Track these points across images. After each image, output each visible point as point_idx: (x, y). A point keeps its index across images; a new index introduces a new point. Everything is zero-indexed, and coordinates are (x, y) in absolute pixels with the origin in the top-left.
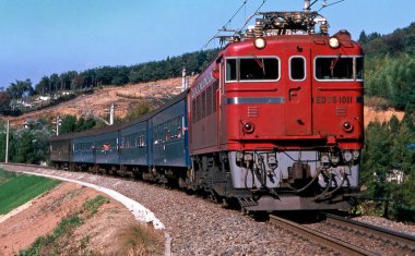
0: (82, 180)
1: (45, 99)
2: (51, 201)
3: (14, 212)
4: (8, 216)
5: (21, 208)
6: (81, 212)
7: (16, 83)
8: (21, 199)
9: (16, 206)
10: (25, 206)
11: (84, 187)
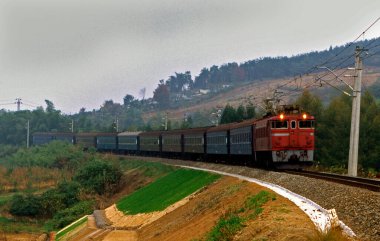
0: (243, 174)
1: (205, 92)
2: (209, 197)
3: (170, 209)
4: (163, 213)
5: (177, 205)
6: (243, 211)
7: (175, 75)
8: (177, 194)
9: (172, 203)
10: (182, 202)
11: (244, 181)
